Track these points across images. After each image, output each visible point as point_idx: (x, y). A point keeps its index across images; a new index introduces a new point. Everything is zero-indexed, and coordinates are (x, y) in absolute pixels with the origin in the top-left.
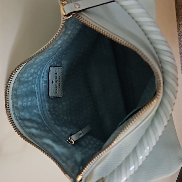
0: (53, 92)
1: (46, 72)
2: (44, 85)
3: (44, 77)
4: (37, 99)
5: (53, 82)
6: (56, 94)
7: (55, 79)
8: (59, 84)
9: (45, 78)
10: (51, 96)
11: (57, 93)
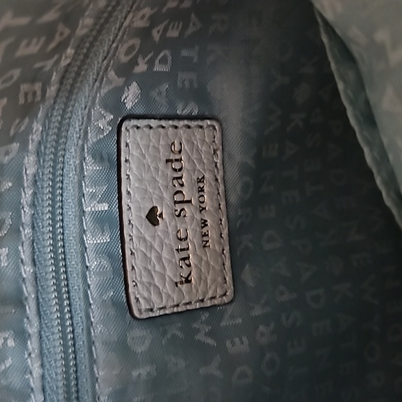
0: (157, 281)
1: (99, 157)
2: (89, 241)
3: (87, 190)
4: (32, 345)
5: (152, 217)
6: (184, 287)
7: (167, 196)
8: (204, 223)
9: (93, 196)
10: (144, 306)
11: (188, 281)
